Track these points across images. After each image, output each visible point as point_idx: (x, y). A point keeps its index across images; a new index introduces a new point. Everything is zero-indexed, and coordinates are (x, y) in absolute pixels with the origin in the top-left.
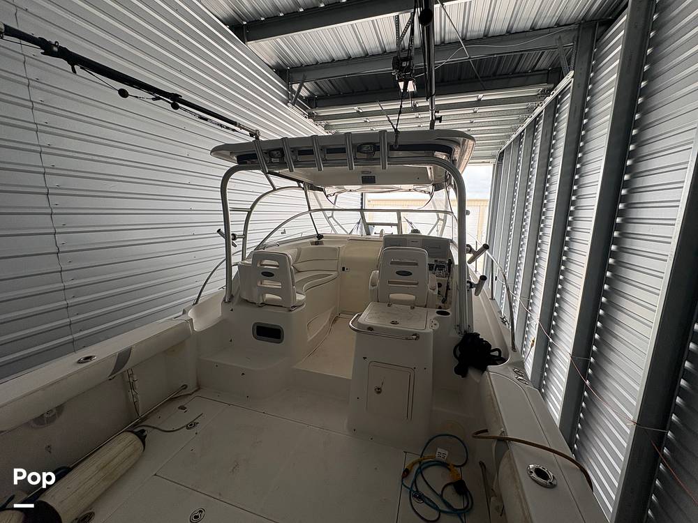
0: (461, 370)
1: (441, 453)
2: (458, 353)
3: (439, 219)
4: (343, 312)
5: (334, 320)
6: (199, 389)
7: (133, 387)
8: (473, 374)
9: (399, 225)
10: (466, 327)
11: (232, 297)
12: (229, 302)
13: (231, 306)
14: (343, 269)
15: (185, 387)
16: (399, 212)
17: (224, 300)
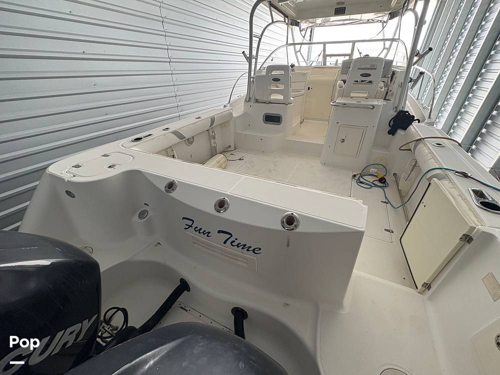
0: (392, 132)
1: (373, 170)
2: (392, 123)
3: (384, 48)
4: (306, 119)
5: (301, 123)
6: (235, 149)
7: (214, 138)
8: (400, 132)
9: (351, 55)
10: (400, 108)
11: (250, 98)
12: (249, 101)
13: (250, 104)
14: (309, 88)
15: (230, 146)
16: (354, 42)
17: (246, 101)
